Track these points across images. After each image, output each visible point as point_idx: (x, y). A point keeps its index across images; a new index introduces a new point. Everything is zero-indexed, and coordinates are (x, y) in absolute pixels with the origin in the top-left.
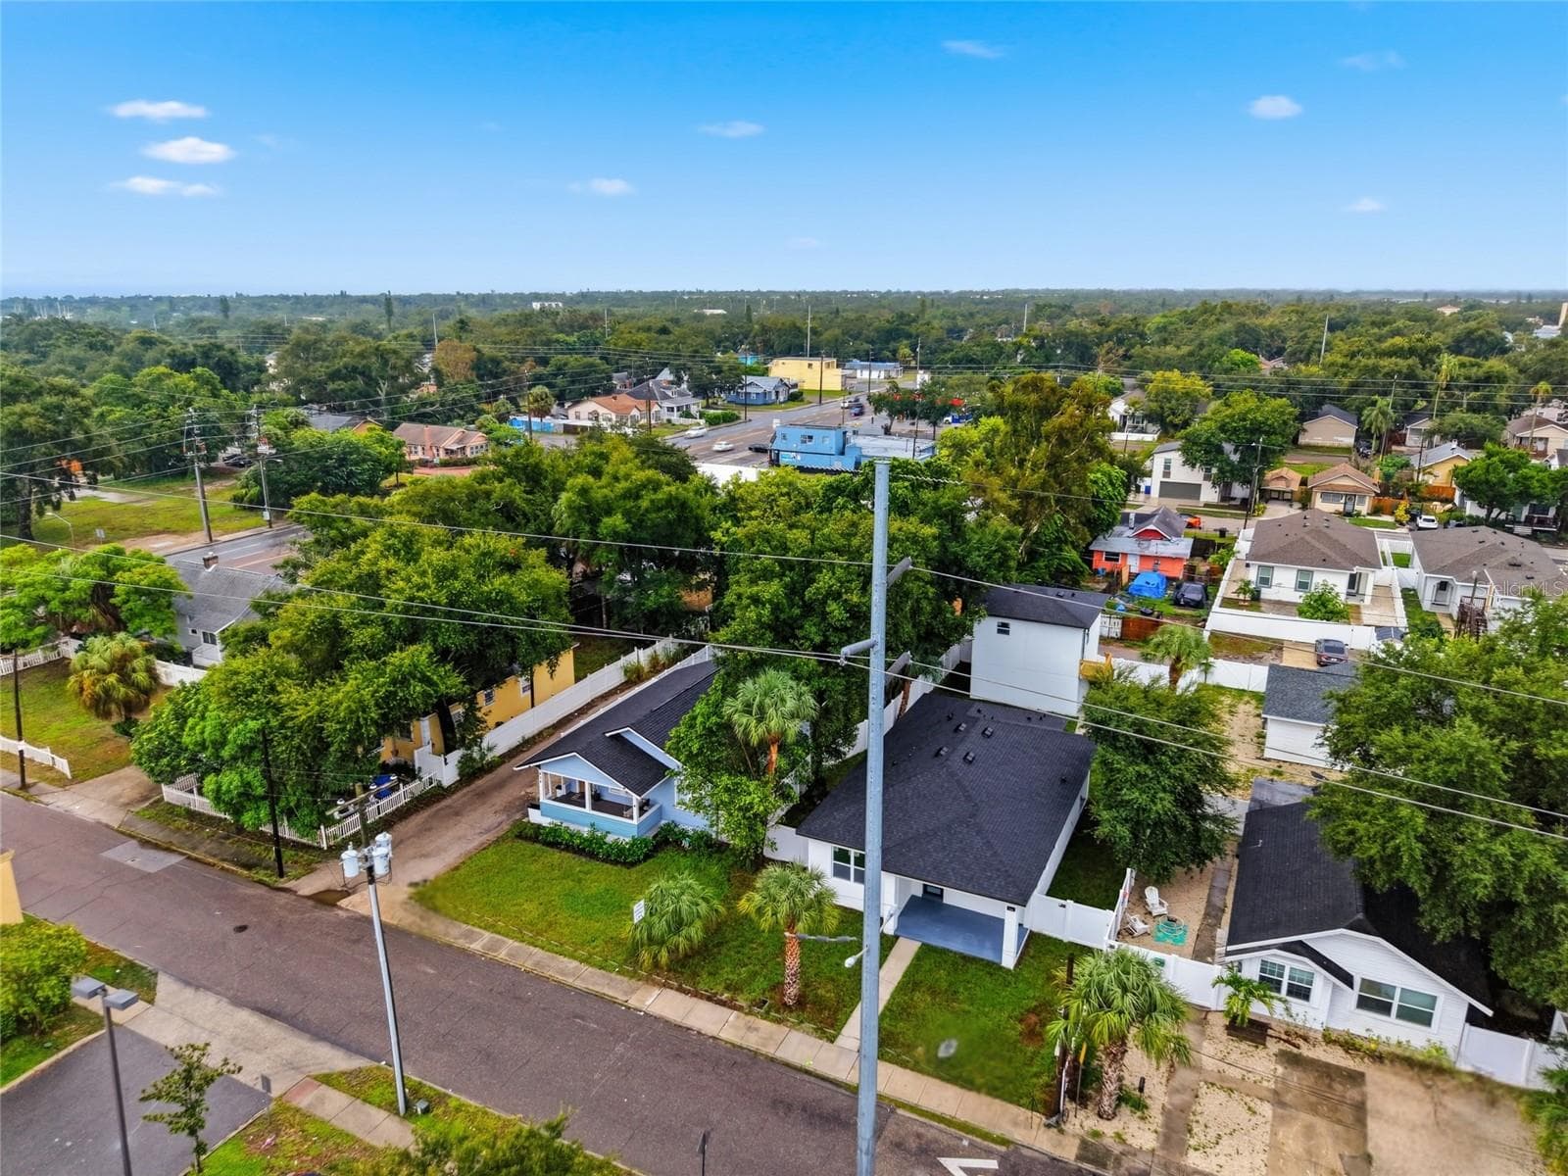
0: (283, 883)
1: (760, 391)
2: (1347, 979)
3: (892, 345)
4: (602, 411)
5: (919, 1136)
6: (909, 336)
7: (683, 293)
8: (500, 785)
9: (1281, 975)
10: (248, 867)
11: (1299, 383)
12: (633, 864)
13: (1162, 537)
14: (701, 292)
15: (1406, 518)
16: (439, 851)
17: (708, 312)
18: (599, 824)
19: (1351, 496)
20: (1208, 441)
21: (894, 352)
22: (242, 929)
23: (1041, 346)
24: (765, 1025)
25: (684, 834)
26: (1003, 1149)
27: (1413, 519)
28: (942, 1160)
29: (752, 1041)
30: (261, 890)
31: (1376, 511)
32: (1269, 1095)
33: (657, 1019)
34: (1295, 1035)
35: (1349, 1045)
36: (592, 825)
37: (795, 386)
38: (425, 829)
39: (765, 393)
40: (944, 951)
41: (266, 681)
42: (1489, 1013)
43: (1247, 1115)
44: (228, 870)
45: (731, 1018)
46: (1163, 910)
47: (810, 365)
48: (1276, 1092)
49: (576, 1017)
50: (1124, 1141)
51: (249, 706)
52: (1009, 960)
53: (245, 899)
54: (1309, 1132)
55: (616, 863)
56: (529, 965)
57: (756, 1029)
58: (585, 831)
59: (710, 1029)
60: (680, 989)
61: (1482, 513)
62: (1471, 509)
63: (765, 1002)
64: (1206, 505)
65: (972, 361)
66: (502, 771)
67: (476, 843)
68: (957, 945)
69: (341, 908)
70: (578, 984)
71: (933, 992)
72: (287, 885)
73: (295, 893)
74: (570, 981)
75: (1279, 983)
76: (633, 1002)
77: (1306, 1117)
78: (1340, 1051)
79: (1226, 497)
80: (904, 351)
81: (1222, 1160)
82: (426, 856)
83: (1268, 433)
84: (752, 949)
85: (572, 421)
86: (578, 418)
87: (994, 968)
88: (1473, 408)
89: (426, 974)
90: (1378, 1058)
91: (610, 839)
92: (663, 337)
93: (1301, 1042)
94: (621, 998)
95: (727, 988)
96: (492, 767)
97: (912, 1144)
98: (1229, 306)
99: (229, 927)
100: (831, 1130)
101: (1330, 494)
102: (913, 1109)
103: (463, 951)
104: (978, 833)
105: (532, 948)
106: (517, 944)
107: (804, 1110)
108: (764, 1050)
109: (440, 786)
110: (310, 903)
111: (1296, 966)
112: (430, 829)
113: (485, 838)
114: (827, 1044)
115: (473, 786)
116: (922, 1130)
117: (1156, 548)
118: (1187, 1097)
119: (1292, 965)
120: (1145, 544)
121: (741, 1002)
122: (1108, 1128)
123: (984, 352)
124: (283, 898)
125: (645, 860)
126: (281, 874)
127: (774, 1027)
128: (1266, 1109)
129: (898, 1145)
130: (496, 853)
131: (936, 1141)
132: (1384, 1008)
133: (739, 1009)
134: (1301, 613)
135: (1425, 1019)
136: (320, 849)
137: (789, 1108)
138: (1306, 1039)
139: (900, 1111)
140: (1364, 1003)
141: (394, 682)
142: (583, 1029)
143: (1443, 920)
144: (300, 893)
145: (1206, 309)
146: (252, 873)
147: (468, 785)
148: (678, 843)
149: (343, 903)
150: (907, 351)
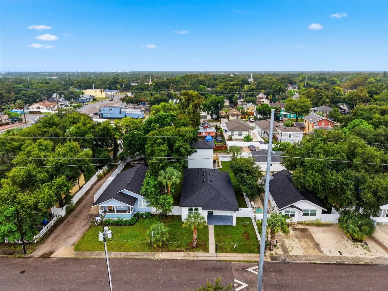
0: (27, 256)
1: (85, 98)
2: (301, 210)
3: (115, 85)
4: (41, 106)
5: (240, 266)
6: (119, 83)
7: (41, 72)
8: (80, 213)
9: (289, 213)
10: (12, 254)
11: (218, 92)
12: (133, 225)
13: (209, 128)
14: (46, 72)
15: (248, 119)
16: (74, 234)
17: (52, 78)
18: (120, 217)
19: (237, 116)
20: (209, 106)
21: (116, 87)
22: (23, 272)
23: (157, 85)
24: (191, 253)
25: (143, 214)
26: (257, 263)
27: (249, 119)
28: (247, 270)
29: (191, 258)
30: (21, 260)
31: (242, 118)
32: (295, 237)
33: (165, 260)
34: (293, 224)
35: (302, 223)
36: (118, 217)
37: (94, 97)
38: (65, 230)
39: (87, 99)
40: (220, 226)
41: (12, 195)
42: (326, 210)
43: (294, 242)
44: (4, 257)
45: (183, 254)
46: (255, 206)
47: (96, 91)
48: (296, 236)
49: (145, 265)
50: (277, 254)
51: (8, 204)
52: (234, 224)
53: (16, 264)
54: (305, 241)
55: (128, 225)
56: (122, 256)
57: (190, 255)
58: (116, 219)
59: (180, 258)
60: (166, 251)
61: (262, 117)
62: (259, 116)
63: (188, 248)
64: (209, 120)
65: (141, 89)
66: (78, 209)
67: (83, 230)
68: (221, 224)
69: (52, 258)
70: (139, 257)
71: (223, 235)
72: (29, 256)
73: (34, 257)
74: (136, 257)
75: (289, 214)
76: (156, 257)
77: (303, 239)
78: (301, 225)
79: (212, 118)
80: (119, 87)
81: (295, 252)
82: (70, 237)
83: (221, 103)
84: (177, 237)
85: (31, 110)
86: (33, 109)
87: (232, 226)
88: (250, 96)
89: (94, 267)
90: (307, 225)
91: (124, 219)
92: (48, 85)
93: (294, 225)
94: (153, 257)
95: (177, 247)
96: (74, 208)
97: (240, 268)
98: (192, 75)
99: (18, 273)
100: (222, 271)
101: (233, 116)
102: (234, 261)
103: (101, 258)
104: (222, 197)
105: (120, 252)
106: (115, 252)
107: (213, 269)
108: (195, 259)
109: (61, 217)
110: (41, 259)
111: (292, 210)
112: (66, 229)
113: (85, 228)
114: (208, 253)
115: (71, 215)
116: (240, 265)
117: (208, 130)
118: (282, 242)
119: (291, 210)
120: (206, 129)
121: (182, 249)
122: (273, 252)
123: (144, 87)
124: (31, 260)
125: (136, 223)
126: (25, 253)
127: (194, 253)
128: (296, 240)
129: (237, 269)
130: (92, 231)
131: (244, 266)
132: (307, 214)
133: (183, 251)
134: (244, 141)
135: (314, 215)
136: (34, 243)
137: (209, 270)
138: (294, 224)
139: (232, 263)
140: (304, 215)
141: (57, 188)
142: (148, 268)
143: (323, 194)
144: (35, 257)
145: (187, 76)
146: (14, 255)
147: (70, 215)
148: (142, 216)
149: (52, 256)
150: (120, 87)
